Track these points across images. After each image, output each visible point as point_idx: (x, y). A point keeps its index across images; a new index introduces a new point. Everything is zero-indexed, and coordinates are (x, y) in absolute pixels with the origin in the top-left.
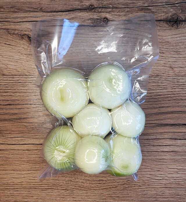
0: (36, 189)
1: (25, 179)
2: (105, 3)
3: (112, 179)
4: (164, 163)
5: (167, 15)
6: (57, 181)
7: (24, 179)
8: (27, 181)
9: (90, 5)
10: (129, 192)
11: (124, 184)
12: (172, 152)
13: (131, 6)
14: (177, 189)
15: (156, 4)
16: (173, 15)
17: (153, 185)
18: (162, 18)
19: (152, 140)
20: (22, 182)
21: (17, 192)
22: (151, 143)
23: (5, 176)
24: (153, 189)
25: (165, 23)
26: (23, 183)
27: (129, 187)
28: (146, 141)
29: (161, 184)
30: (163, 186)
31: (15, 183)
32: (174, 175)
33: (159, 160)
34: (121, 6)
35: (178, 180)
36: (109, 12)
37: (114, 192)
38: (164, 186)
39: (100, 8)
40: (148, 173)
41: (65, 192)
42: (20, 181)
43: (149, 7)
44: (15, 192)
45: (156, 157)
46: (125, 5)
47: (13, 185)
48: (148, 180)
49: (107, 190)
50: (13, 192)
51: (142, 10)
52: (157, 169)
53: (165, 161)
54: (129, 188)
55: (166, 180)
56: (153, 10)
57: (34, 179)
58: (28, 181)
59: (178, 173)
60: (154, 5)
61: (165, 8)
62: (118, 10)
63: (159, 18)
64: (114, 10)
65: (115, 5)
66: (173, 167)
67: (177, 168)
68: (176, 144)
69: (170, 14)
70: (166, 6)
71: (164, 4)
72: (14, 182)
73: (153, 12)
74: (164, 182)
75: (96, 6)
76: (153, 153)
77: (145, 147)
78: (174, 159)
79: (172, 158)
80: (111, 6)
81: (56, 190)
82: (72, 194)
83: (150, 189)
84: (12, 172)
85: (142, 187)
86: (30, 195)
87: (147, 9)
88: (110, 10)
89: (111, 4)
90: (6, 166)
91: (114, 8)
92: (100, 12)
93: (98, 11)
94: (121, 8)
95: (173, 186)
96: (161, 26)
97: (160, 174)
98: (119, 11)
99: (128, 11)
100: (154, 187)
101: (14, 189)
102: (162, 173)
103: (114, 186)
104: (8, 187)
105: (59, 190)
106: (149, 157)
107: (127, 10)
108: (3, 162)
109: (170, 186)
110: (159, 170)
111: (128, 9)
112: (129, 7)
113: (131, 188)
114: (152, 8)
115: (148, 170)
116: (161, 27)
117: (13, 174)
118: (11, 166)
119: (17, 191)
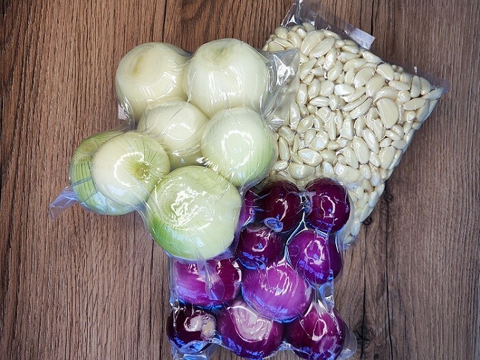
0: (78, 88)
1: (97, 71)
2: (395, 220)
3: (92, 226)
4: (117, 320)
5: (373, 322)
6: (90, 128)
7: (97, 68)
8: (93, 73)
9: (392, 197)
10: (66, 256)
11: (80, 247)
12: (139, 334)
13: (390, 263)
14: (68, 345)
15: (390, 304)
16: (372, 332)
17: (77, 300)
18: (368, 314)
19: (160, 298)
20: (91, 65)
21: (72, 54)
22: (156, 297)
23: (103, 35)
24: (69, 300)
25: (360, 319)
26: (89, 66)
27: (75, 256)
28: (161, 287)
29: (78, 314)
30: (74, 318)
31: (89, 52)
32: (94, 339)
33: (124, 312)
34: (389, 245)
35: (84, 345)
36: (380, 227)
37: (67, 230)
38: (74, 321)
39: (388, 212)
40: (101, 292)
41: (69, 141)
42: (93, 60)
43: (386, 293)
44: (72, 50)
45: (129, 304)
46: (390, 252)
47: (85, 48)
48: (87, 291)
49: (70, 217)
50: (72, 48)
51: (383, 281)
52: (107, 308)
53: (122, 322)
54: (73, 257)
55: (87, 324)
56: (381, 298)
57: (95, 87)
58: (93, 75)
59: (98, 345)
60: (390, 302)
61: (384, 319)
62: (384, 242)
63: (368, 310)
64: (384, 235)
65: (390, 237)
66: (109, 336)
67: (109, 343)
68: (152, 340)
69: (374, 328)
70: (387, 320)
71: (391, 317)
72: (91, 49)
73: (378, 299)
74: (83, 321)
75: (390, 205)
76: (138, 300)
77: (149, 286)
78: (125, 337)
79: (128, 334)
80: (390, 230)
81: (73, 125)
82: (65, 154)
83: (70, 295)
84: (111, 49)
85: (74, 280)
86: (66, 78)
87: (384, 290)
88: (384, 228)
89: (393, 230)
90: (122, 38)
91: (387, 236)
92: (381, 212)
93: (383, 209)
94: (387, 247)
95: (74, 336)
96: (356, 312)
97: (97, 312)
98: (382, 243)
99: (380, 257)
100: (74, 302)
101: (79, 50)
102: (99, 317)
103: (77, 230)
104: (82, 39)
105: (73, 131)
106: (130, 292)
107: (383, 256)
108: (130, 33)
109: (74, 331)
110: (106, 310)
111: (384, 259)
112: (388, 260)
113: (73, 261)
114: (385, 298)
115: (107, 291)
116: (354, 312)
117: (106, 49)
118: (122, 48)
119: (75, 55)
